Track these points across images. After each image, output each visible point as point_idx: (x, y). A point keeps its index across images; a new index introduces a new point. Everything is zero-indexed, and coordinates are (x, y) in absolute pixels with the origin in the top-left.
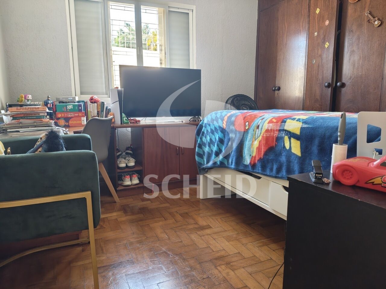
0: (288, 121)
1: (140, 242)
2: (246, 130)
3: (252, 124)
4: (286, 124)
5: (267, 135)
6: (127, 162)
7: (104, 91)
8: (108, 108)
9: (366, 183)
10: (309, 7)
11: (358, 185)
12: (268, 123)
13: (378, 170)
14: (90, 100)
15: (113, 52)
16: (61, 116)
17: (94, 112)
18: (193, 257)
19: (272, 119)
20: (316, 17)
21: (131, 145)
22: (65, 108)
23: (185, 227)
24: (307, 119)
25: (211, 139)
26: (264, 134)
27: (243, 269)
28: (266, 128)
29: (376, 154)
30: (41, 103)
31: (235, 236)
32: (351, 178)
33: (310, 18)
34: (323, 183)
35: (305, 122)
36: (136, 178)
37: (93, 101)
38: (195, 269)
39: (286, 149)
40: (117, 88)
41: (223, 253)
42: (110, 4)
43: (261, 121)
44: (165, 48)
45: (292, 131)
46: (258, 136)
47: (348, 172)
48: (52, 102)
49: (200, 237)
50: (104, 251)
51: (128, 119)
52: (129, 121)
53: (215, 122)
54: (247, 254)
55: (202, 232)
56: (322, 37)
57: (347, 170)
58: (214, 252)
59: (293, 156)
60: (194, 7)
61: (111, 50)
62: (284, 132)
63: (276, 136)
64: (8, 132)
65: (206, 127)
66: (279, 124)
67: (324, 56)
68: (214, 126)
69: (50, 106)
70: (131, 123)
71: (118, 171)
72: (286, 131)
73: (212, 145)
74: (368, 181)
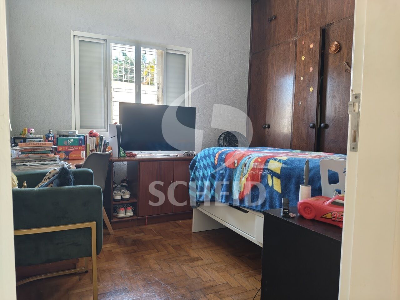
0: (271, 161)
1: (134, 272)
2: (235, 168)
3: (240, 162)
4: (269, 163)
5: (253, 173)
6: (122, 195)
7: (103, 125)
8: (106, 142)
9: (321, 217)
10: (295, 54)
11: (316, 219)
12: (254, 162)
13: (330, 207)
14: (89, 134)
15: (113, 89)
16: (62, 149)
17: (93, 145)
18: (184, 287)
19: (258, 158)
20: (302, 63)
21: (126, 178)
22: (66, 141)
23: (177, 258)
24: (286, 160)
25: (203, 174)
26: (250, 172)
27: (230, 298)
28: (252, 166)
29: (336, 194)
30: (43, 136)
31: (224, 267)
32: (311, 213)
33: (297, 64)
34: (289, 217)
35: (285, 163)
36: (131, 210)
37: (92, 135)
38: (185, 297)
39: (269, 186)
40: (116, 123)
41: (212, 283)
42: (112, 45)
43: (248, 159)
44: (162, 87)
45: (274, 171)
46: (246, 173)
47: (309, 208)
48: (53, 135)
49: (191, 269)
50: (100, 280)
51: (125, 152)
52: (125, 155)
53: (207, 158)
54: (234, 284)
55: (193, 263)
56: (307, 81)
57: (308, 207)
58: (204, 282)
59: (275, 193)
60: (190, 50)
61: (112, 87)
62: (268, 171)
63: (260, 174)
64: (17, 165)
65: (199, 162)
66: (263, 163)
67: (309, 99)
68: (206, 162)
69: (51, 139)
70: (127, 156)
71: (114, 203)
72: (269, 170)
73: (204, 180)
74: (323, 216)
